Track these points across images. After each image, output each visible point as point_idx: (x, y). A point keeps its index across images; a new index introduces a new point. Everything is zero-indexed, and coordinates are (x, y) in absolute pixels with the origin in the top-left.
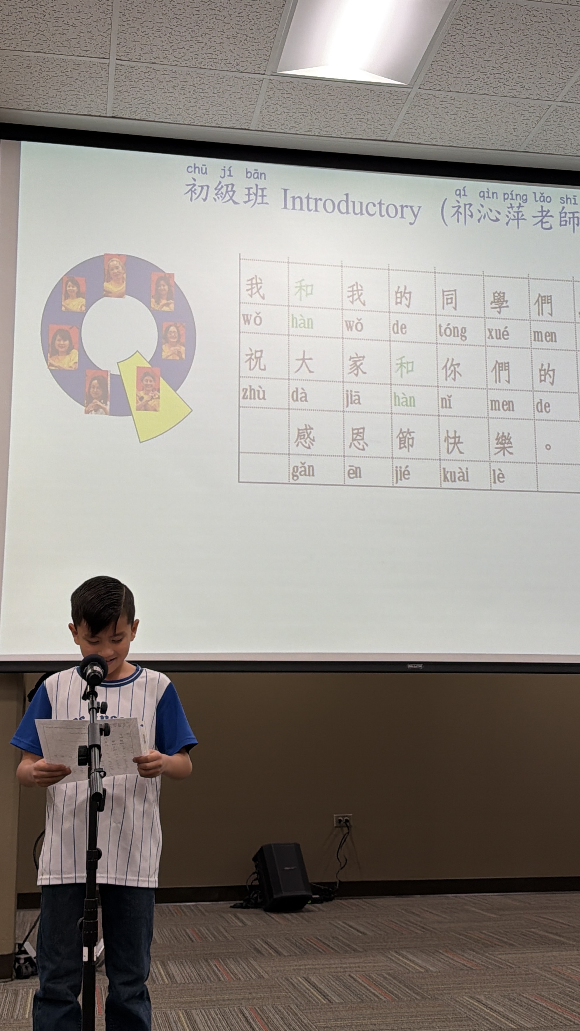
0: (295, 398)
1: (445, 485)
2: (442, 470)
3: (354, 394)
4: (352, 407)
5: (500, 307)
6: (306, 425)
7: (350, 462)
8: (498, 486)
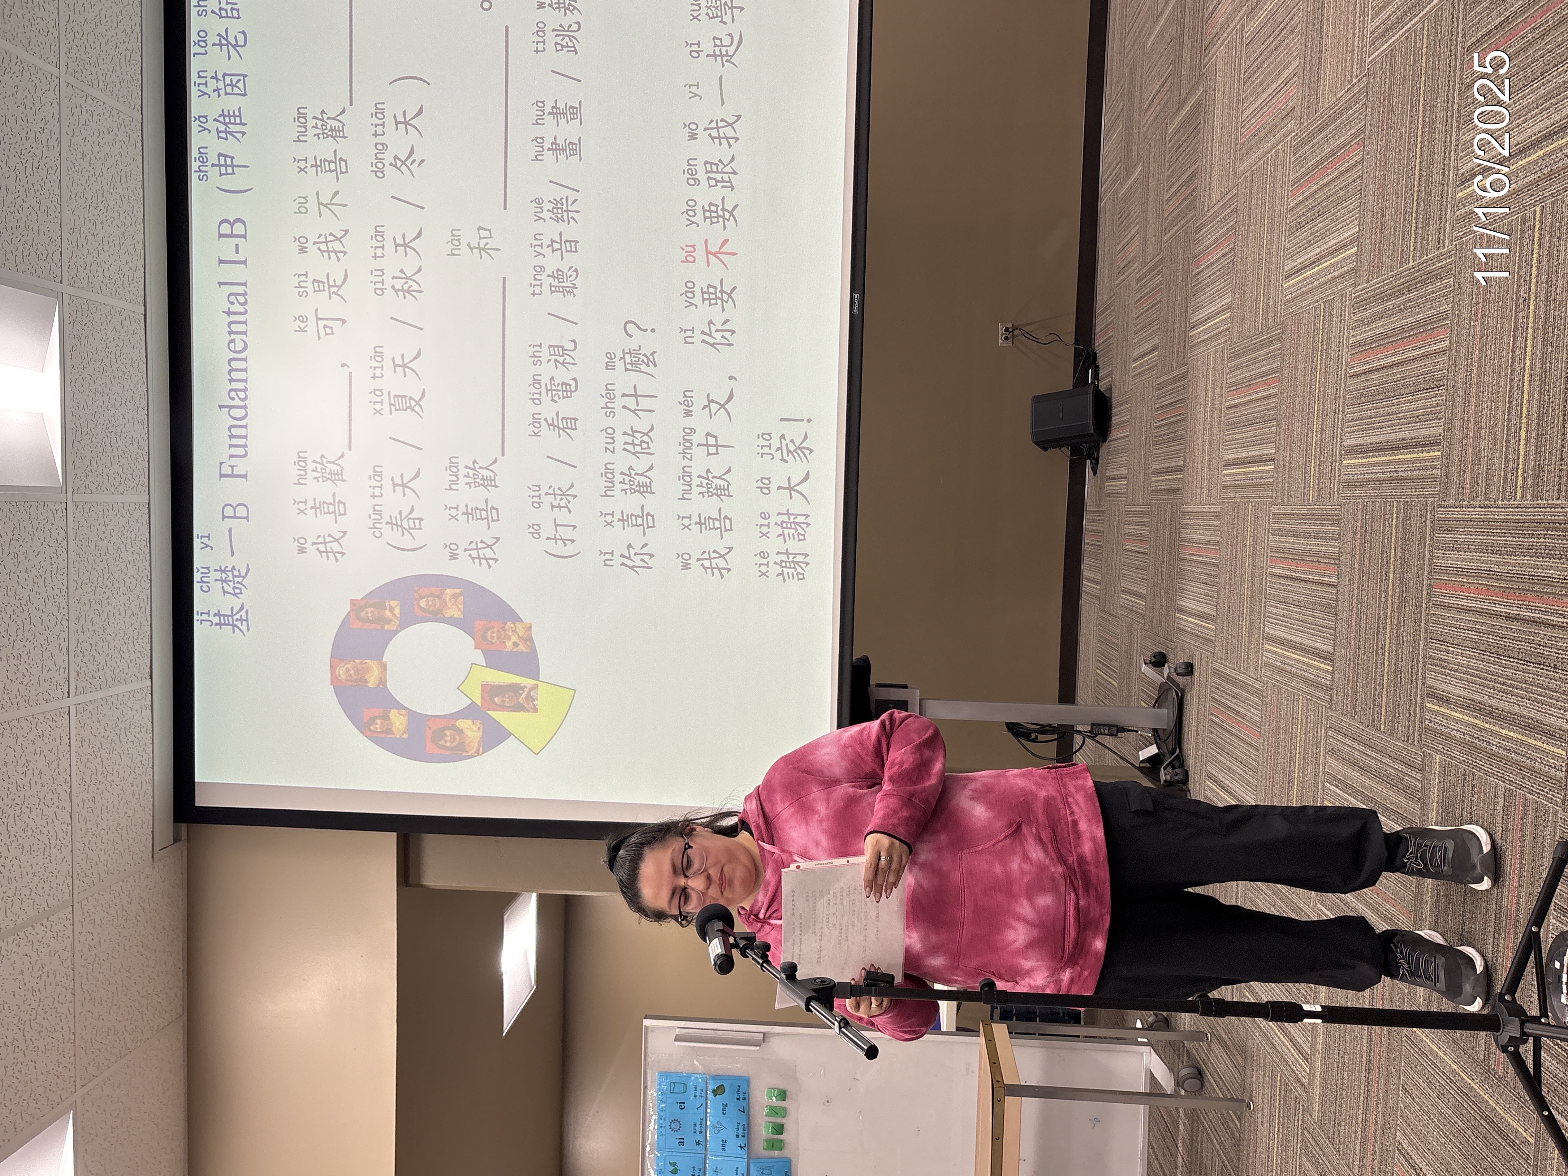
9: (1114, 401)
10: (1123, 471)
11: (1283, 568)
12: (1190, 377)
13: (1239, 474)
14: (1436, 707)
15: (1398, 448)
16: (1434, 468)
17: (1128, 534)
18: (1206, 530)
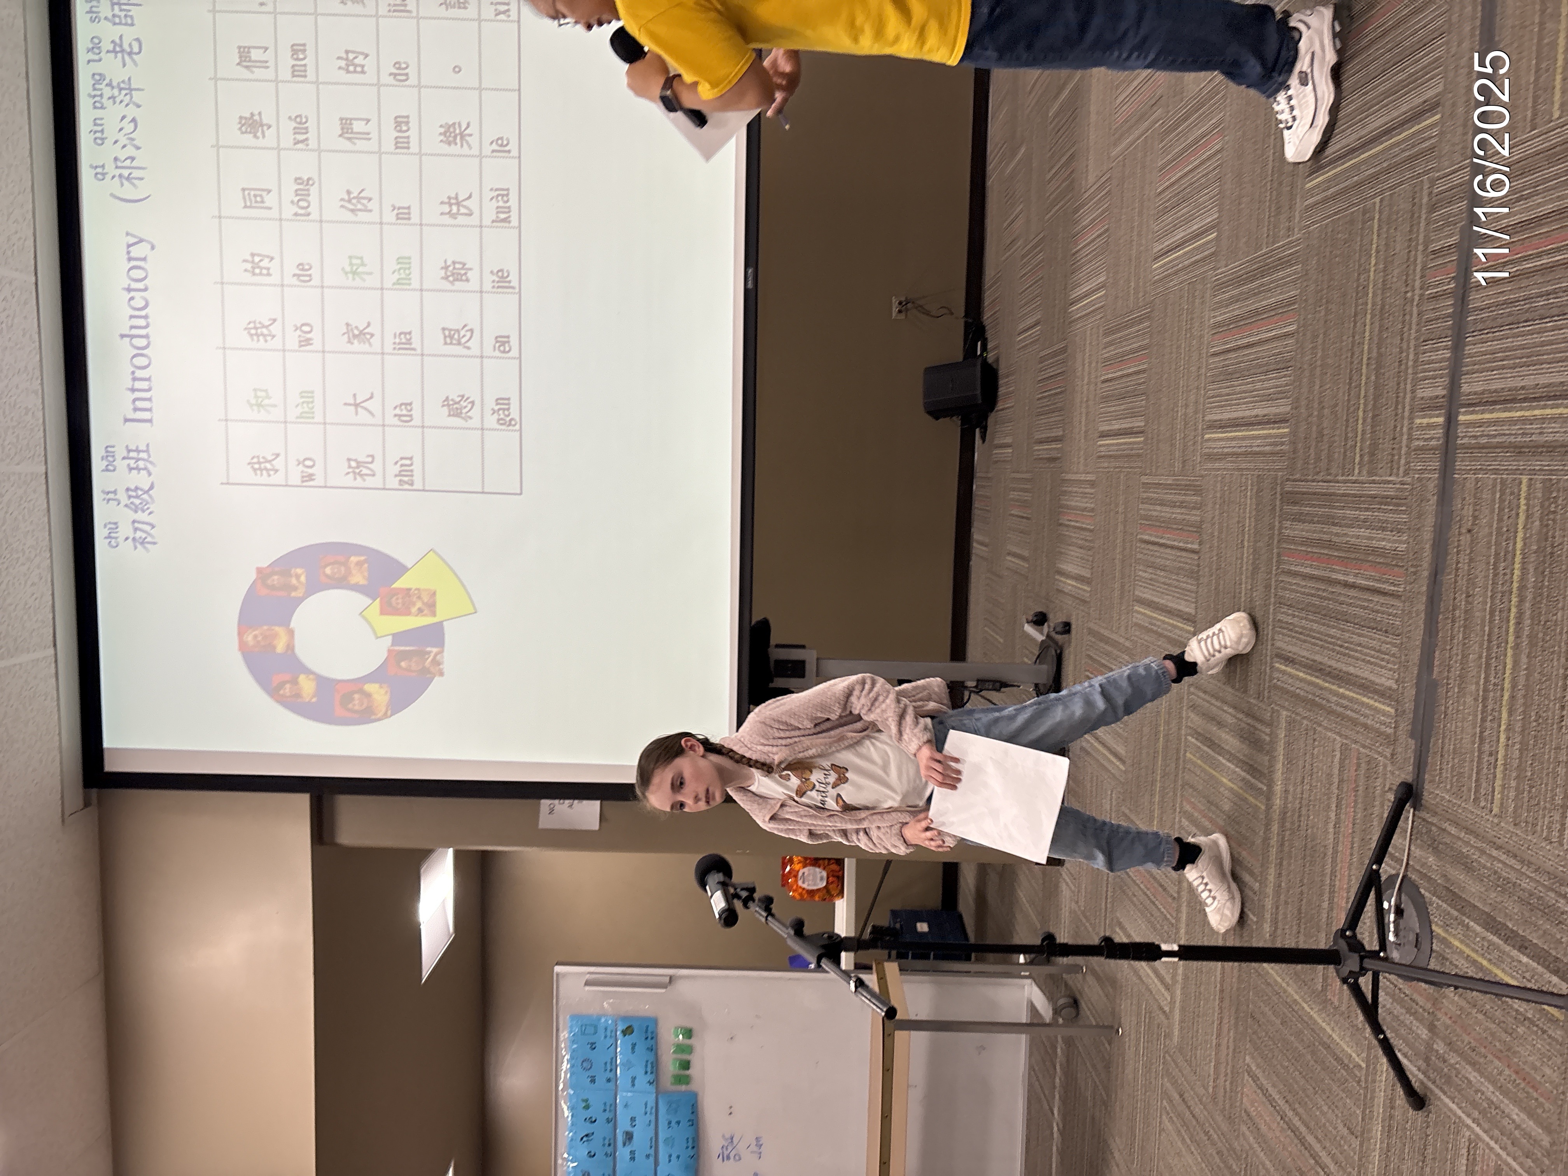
0: (408, 418)
1: (514, 222)
2: (495, 224)
3: (397, 340)
4: (416, 343)
5: (262, 125)
6: (443, 406)
7: (488, 350)
8: (513, 146)
9: (1001, 372)
10: (1008, 440)
11: (1151, 535)
12: (1069, 351)
13: (1112, 445)
14: (1283, 667)
15: (1252, 424)
16: (1282, 444)
17: (1012, 500)
18: (1082, 497)
